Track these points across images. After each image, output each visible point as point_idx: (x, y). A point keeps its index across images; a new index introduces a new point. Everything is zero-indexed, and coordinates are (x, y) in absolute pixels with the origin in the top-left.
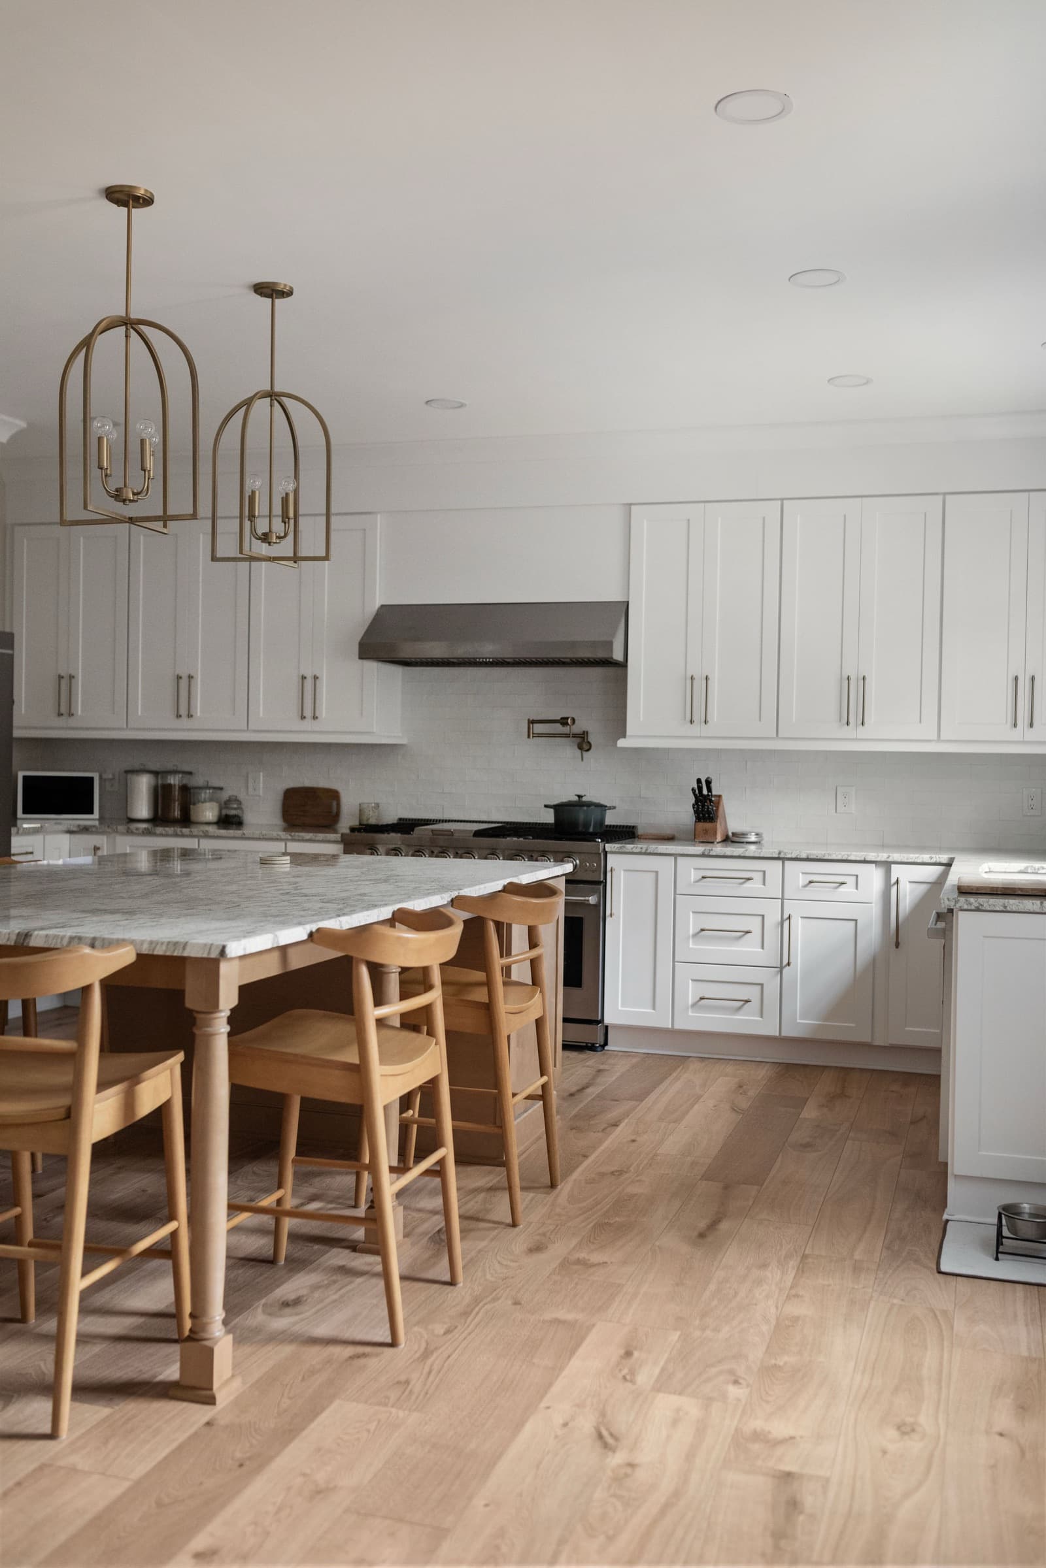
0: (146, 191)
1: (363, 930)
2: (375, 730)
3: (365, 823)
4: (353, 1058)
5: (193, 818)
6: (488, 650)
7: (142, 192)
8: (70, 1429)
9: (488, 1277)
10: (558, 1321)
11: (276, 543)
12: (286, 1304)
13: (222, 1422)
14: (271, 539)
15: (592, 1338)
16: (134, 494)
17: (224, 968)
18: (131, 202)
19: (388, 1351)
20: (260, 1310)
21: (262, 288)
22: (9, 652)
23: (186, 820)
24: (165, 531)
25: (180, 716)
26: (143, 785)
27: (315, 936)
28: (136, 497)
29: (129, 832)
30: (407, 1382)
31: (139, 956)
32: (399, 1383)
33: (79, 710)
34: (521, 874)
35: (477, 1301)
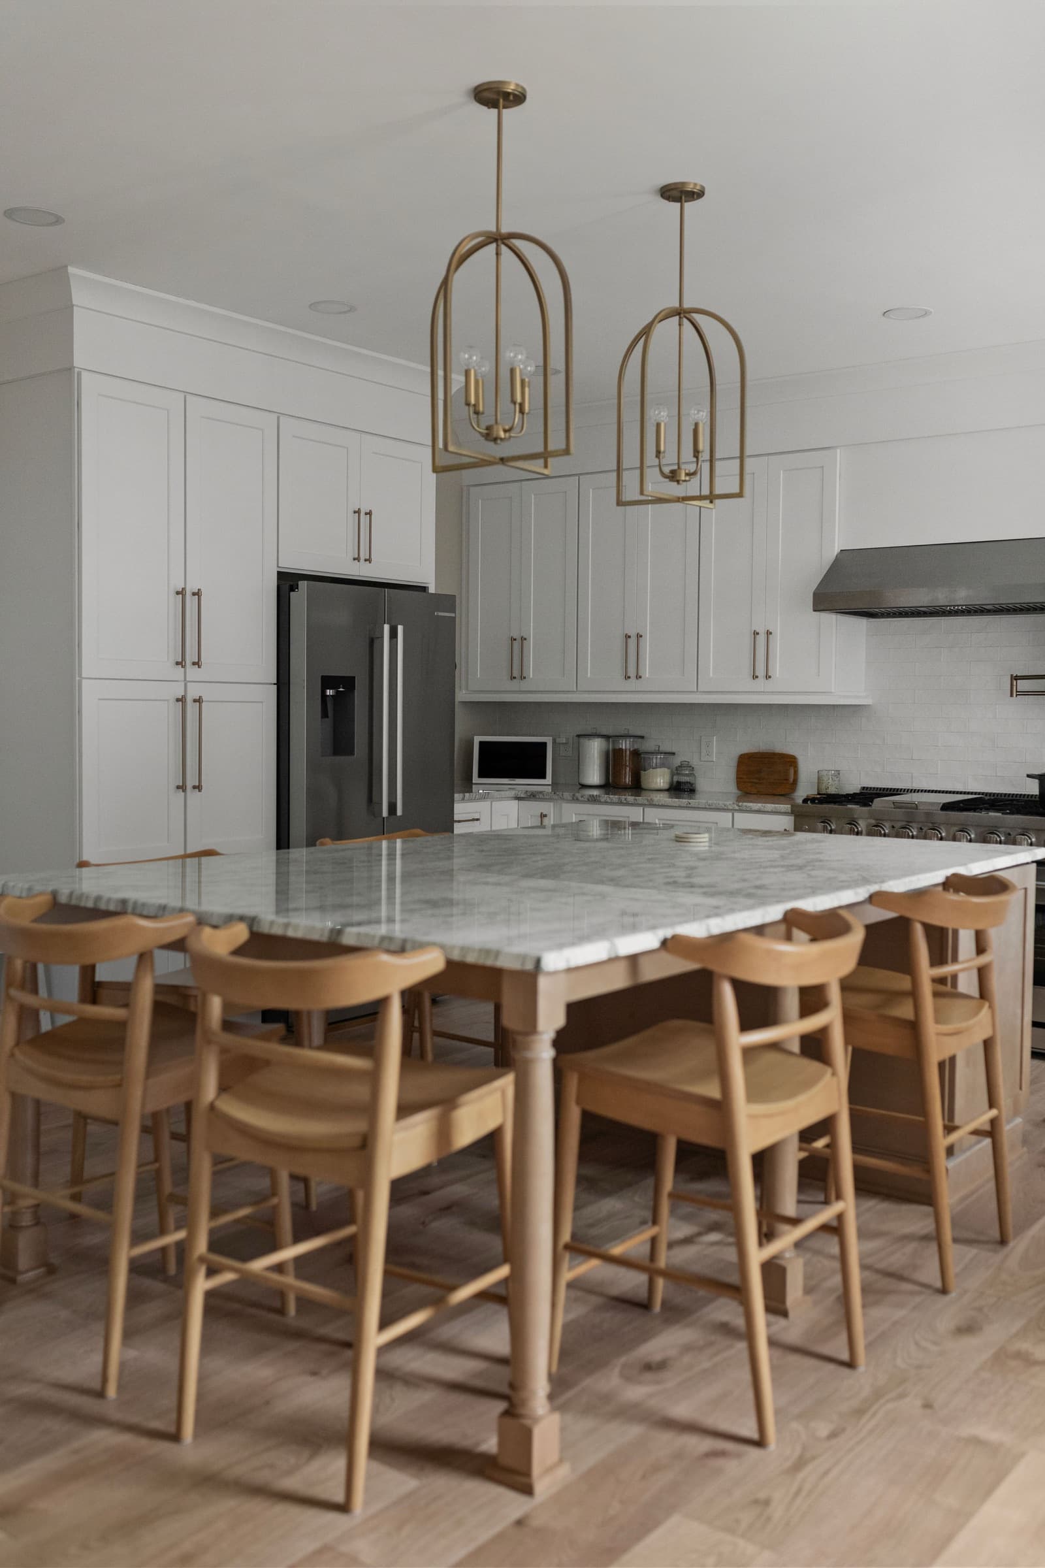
0: (517, 85)
1: (726, 938)
2: (833, 691)
3: (824, 792)
4: (712, 1091)
5: (644, 785)
6: (962, 596)
7: (512, 87)
8: (366, 1503)
9: (899, 1362)
10: (976, 1441)
11: (685, 481)
12: (648, 1367)
13: (536, 1522)
14: (680, 476)
15: (1019, 1474)
16: (505, 431)
17: (543, 983)
18: (501, 101)
19: (754, 1452)
20: (617, 1371)
21: (669, 190)
22: (453, 615)
23: (637, 787)
24: (546, 472)
25: (629, 677)
26: (595, 750)
27: (669, 944)
28: (507, 435)
29: (575, 800)
30: (767, 1503)
31: (450, 963)
32: (756, 1502)
33: (531, 673)
34: (970, 863)
35: (878, 1394)
